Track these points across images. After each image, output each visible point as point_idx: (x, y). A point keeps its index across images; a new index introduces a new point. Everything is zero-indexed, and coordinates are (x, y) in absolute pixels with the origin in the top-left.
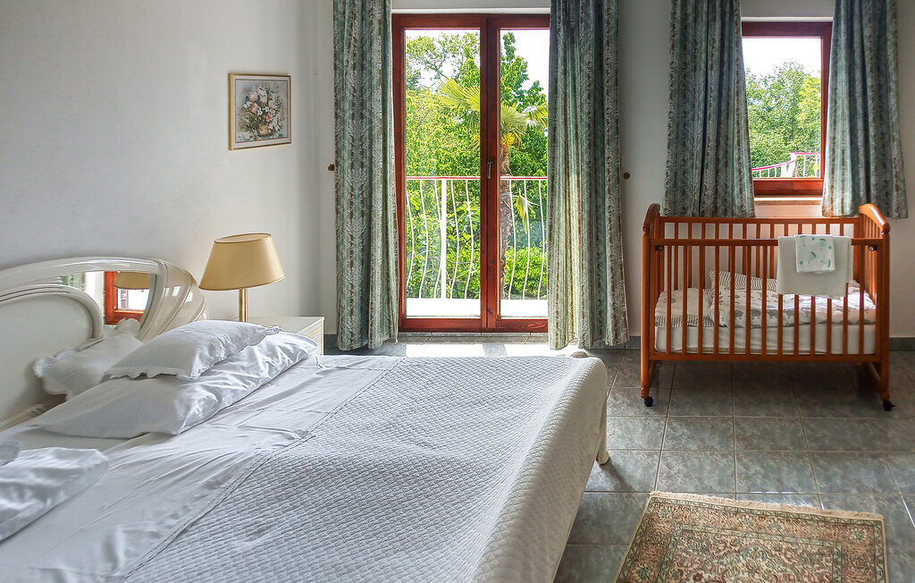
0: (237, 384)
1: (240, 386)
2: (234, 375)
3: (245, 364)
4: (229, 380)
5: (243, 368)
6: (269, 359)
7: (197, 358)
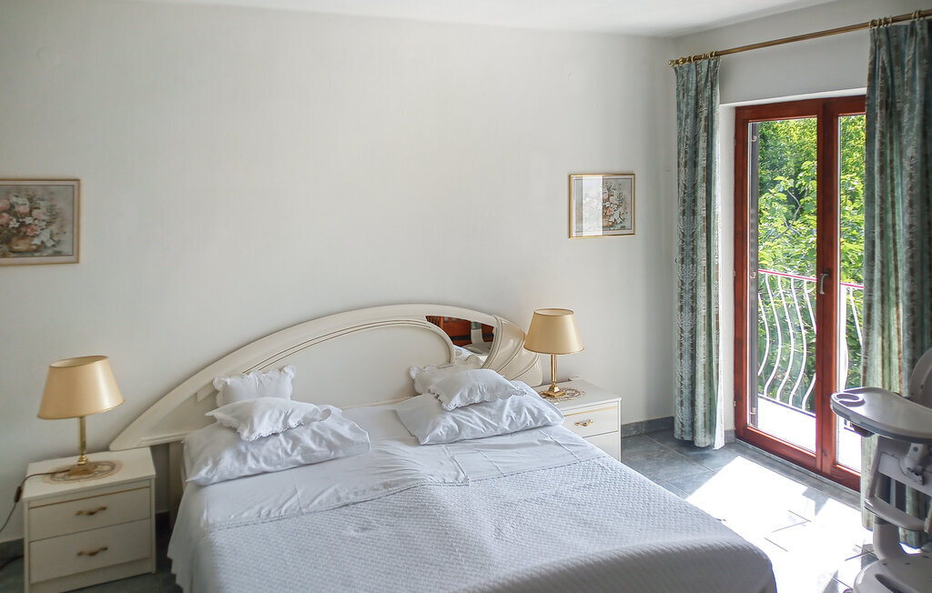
0: (478, 426)
1: (480, 427)
2: (480, 418)
3: (493, 412)
4: (475, 420)
5: (490, 415)
6: (514, 415)
7: (458, 395)
